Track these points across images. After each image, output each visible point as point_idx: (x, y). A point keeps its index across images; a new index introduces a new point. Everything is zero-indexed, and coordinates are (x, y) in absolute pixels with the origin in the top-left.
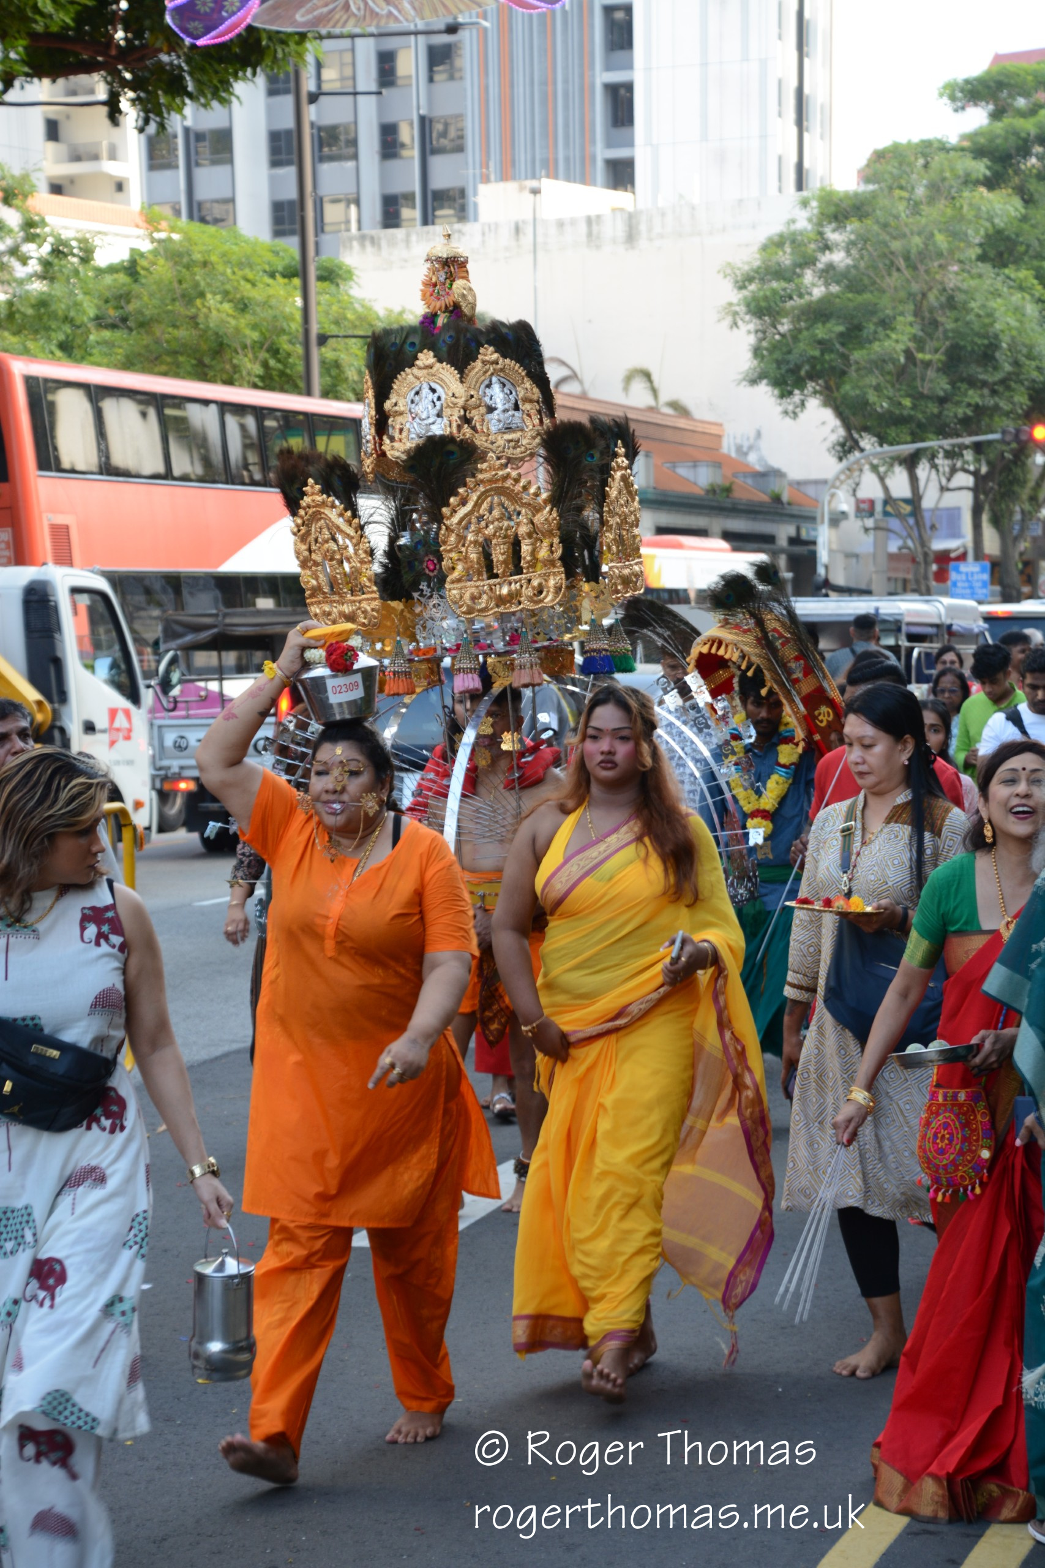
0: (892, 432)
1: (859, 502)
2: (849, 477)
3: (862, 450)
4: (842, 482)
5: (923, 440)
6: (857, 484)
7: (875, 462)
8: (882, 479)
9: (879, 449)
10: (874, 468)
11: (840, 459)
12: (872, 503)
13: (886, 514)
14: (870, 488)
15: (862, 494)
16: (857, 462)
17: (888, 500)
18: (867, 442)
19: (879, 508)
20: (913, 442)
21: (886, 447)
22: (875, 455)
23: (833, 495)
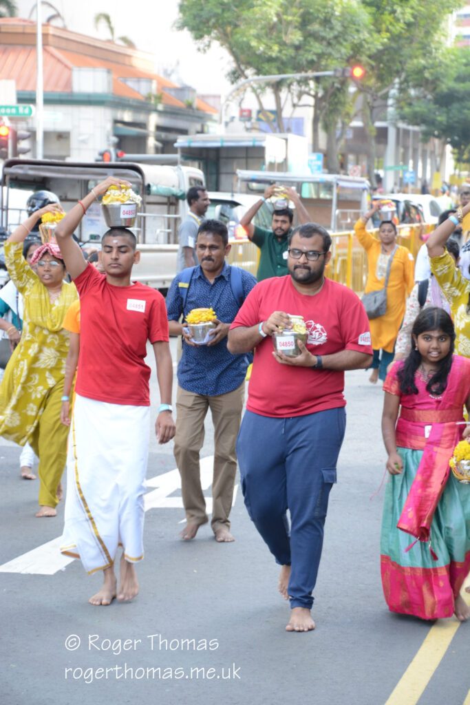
0: (266, 66)
1: (242, 111)
2: (238, 95)
3: (246, 77)
4: (234, 98)
5: (284, 73)
6: (242, 99)
7: (255, 86)
8: (258, 97)
9: (256, 77)
10: (254, 90)
11: (233, 83)
12: (250, 111)
13: (259, 119)
14: (251, 102)
15: (245, 106)
16: (243, 85)
17: (261, 111)
18: (250, 72)
19: (254, 115)
20: (280, 74)
21: (261, 77)
22: (255, 81)
23: (228, 106)
